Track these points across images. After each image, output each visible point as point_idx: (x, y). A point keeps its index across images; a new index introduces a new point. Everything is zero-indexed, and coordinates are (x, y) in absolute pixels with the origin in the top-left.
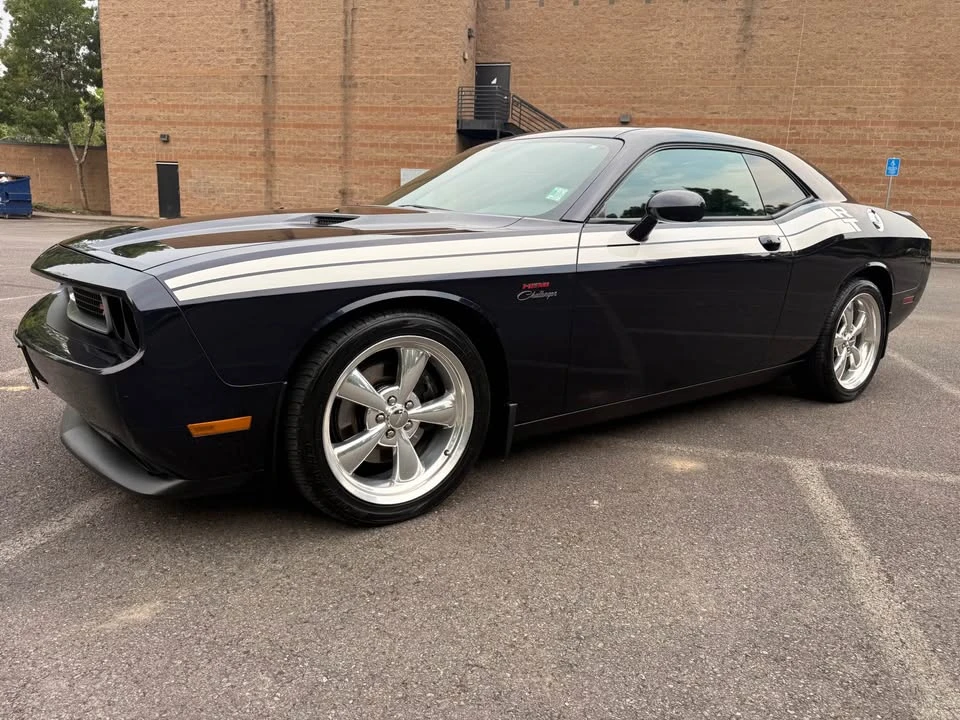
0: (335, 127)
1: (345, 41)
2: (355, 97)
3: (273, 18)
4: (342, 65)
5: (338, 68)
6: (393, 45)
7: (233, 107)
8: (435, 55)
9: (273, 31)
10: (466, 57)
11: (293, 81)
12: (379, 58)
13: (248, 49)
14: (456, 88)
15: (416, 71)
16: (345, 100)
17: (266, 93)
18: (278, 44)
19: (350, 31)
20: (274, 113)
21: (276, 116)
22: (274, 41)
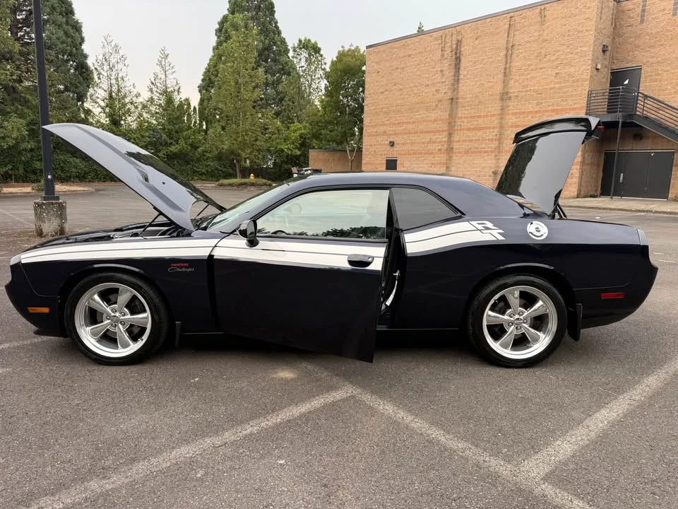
0: (494, 128)
1: (505, 68)
2: (510, 106)
3: (460, 61)
4: (502, 85)
5: (499, 88)
6: (540, 67)
7: (430, 121)
8: (572, 70)
9: (459, 68)
10: (599, 67)
11: (468, 100)
12: (529, 77)
13: (443, 82)
14: (586, 92)
15: (555, 83)
16: (502, 110)
17: (451, 110)
18: (461, 77)
19: (509, 61)
20: (455, 122)
21: (456, 124)
22: (459, 75)
